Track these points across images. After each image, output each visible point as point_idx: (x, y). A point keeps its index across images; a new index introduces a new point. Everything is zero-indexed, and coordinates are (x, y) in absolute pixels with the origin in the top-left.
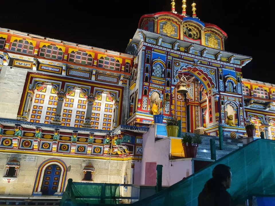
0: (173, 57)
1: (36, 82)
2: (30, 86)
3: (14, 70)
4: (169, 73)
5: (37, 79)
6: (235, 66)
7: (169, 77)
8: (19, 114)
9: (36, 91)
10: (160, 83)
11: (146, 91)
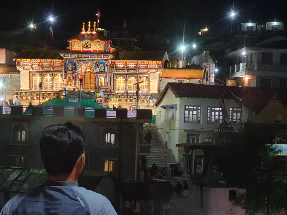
0: (76, 60)
1: (33, 74)
2: (31, 76)
3: (25, 71)
4: (74, 68)
5: (33, 73)
6: (105, 59)
7: (74, 69)
8: (29, 87)
9: (33, 77)
10: (71, 73)
11: (65, 77)
